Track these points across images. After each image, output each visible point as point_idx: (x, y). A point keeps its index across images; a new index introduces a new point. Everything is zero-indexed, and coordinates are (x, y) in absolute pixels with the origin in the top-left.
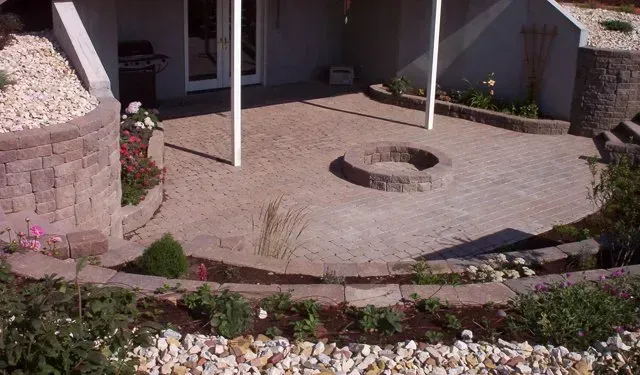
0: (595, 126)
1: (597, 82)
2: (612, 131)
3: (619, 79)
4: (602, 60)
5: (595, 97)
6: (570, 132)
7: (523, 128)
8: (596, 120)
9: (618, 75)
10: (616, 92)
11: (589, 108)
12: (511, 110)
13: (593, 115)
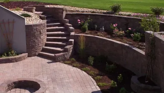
0: (36, 52)
1: (34, 36)
2: (41, 52)
3: (41, 33)
4: (35, 28)
5: (35, 41)
6: (28, 56)
7: (16, 60)
8: (36, 49)
9: (40, 32)
10: (40, 38)
11: (33, 46)
12: (5, 55)
13: (35, 48)
